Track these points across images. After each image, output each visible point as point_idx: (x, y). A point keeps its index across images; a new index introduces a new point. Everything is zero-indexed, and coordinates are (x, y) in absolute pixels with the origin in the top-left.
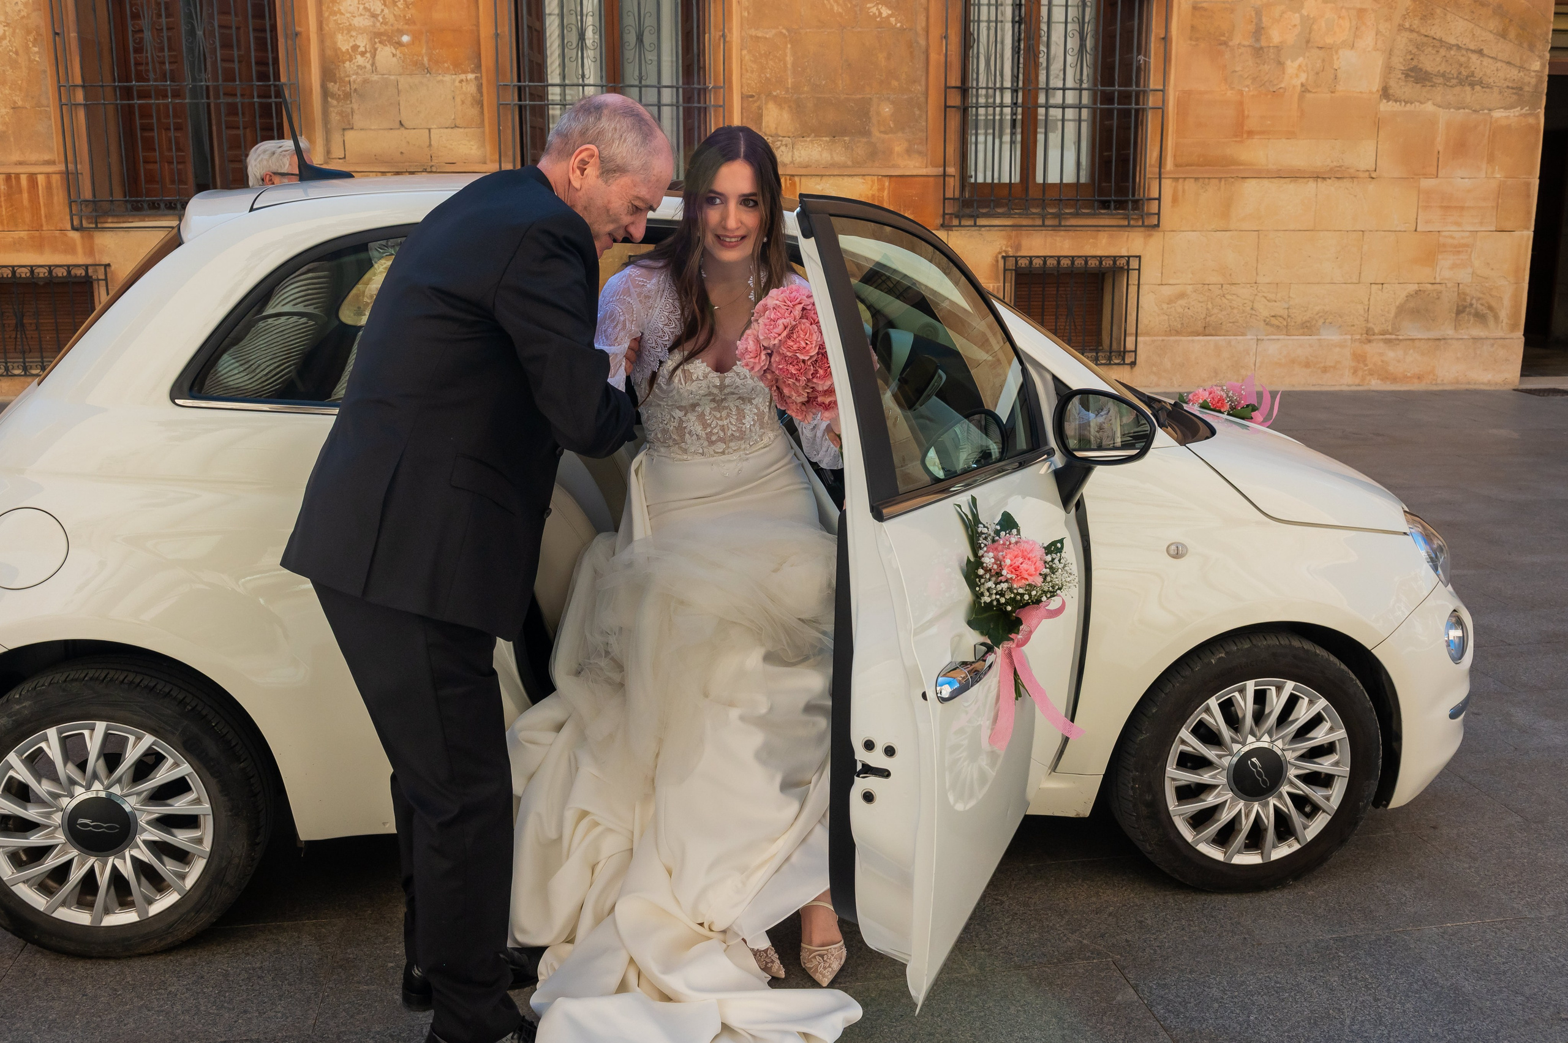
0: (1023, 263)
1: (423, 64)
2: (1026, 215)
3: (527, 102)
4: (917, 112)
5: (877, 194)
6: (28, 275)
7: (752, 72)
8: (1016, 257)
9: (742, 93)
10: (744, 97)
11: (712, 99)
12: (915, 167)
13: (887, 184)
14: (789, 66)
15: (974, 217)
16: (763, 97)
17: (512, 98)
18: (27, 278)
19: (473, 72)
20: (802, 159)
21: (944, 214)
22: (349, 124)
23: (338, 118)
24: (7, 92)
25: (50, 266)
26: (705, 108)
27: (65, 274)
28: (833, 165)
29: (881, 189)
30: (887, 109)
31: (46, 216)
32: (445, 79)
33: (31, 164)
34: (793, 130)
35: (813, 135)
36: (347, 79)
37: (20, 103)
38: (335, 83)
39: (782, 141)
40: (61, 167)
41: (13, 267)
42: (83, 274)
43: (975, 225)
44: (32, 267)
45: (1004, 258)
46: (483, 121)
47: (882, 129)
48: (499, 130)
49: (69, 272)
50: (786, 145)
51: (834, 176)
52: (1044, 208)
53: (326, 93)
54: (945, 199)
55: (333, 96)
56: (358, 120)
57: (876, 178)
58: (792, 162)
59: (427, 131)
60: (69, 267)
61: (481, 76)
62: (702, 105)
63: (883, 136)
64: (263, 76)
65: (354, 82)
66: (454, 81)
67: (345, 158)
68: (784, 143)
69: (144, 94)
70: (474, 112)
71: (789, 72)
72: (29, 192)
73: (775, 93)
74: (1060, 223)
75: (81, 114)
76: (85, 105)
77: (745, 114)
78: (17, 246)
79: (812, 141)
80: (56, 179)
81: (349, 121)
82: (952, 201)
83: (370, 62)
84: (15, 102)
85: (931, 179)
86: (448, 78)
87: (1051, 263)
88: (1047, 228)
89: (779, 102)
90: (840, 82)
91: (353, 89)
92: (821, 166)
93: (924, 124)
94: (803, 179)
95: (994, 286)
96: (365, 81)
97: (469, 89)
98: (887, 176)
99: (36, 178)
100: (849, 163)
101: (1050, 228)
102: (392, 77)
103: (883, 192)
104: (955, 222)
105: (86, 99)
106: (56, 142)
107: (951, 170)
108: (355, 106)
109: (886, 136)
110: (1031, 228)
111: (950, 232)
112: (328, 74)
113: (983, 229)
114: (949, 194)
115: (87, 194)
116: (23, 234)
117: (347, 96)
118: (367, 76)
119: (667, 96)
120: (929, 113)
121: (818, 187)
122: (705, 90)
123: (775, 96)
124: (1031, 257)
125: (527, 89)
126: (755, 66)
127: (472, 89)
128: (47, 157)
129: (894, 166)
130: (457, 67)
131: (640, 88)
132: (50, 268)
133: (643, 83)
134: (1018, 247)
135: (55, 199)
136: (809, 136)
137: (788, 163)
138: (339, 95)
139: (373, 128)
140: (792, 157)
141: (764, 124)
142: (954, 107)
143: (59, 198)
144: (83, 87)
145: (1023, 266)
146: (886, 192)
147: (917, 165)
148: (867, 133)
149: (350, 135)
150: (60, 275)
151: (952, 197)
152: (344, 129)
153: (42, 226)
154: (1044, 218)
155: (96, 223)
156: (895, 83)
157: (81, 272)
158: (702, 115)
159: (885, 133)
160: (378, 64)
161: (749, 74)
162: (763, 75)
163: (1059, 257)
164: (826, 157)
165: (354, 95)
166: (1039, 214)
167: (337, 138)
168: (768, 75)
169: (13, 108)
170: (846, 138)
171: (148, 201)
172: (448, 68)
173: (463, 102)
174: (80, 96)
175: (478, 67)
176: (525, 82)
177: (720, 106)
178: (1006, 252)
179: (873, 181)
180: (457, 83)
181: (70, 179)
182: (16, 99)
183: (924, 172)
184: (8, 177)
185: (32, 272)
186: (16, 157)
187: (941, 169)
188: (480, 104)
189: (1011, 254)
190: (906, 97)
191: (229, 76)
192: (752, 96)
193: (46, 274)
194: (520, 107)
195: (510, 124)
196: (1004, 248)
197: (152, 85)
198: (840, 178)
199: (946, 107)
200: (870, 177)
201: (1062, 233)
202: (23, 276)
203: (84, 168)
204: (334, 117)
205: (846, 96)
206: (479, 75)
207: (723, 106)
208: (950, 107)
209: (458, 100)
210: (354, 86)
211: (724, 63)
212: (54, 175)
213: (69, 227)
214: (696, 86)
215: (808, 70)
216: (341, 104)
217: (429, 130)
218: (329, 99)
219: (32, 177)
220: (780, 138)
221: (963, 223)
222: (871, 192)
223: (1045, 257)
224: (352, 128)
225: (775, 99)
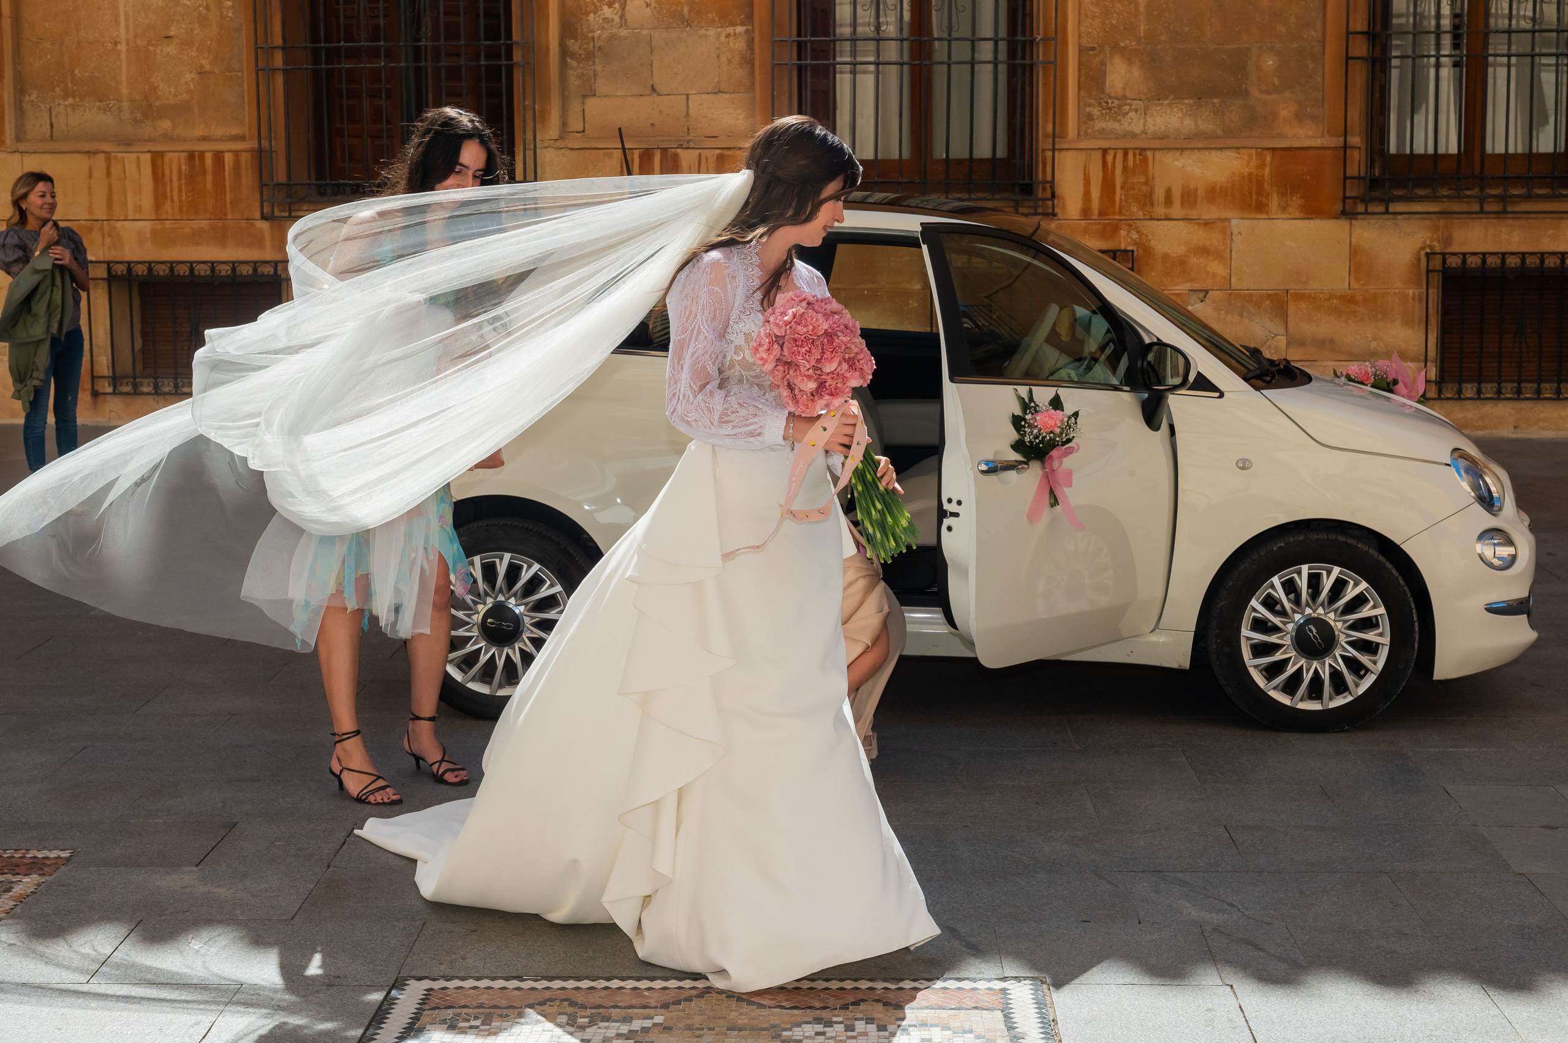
0: (1454, 262)
1: (682, 15)
2: (1458, 198)
3: (808, 62)
4: (1311, 66)
5: (1255, 171)
6: (208, 273)
7: (1093, 18)
8: (1444, 255)
9: (1080, 45)
10: (1082, 51)
11: (1040, 54)
12: (1307, 136)
13: (1269, 159)
14: (1142, 9)
15: (1387, 201)
16: (1107, 49)
17: (790, 56)
18: (207, 276)
19: (743, 24)
20: (1157, 128)
21: (1345, 198)
22: (591, 90)
23: (577, 82)
24: (194, 54)
25: (234, 263)
26: (1032, 66)
27: (251, 272)
28: (1198, 135)
29: (1262, 166)
30: (1270, 62)
31: (231, 202)
32: (708, 33)
33: (216, 140)
34: (1145, 91)
35: (1172, 96)
36: (590, 35)
37: (207, 68)
38: (576, 40)
39: (1130, 105)
40: (254, 144)
41: (191, 263)
42: (272, 272)
43: (1387, 212)
44: (212, 263)
45: (1427, 255)
46: (754, 84)
47: (1264, 88)
48: (773, 95)
49: (255, 270)
50: (1136, 111)
51: (1199, 149)
52: (1482, 189)
53: (564, 52)
54: (1345, 178)
55: (573, 55)
56: (601, 86)
57: (1253, 151)
58: (1144, 132)
59: (684, 97)
60: (255, 264)
61: (753, 30)
62: (1028, 61)
63: (1264, 96)
64: (493, 33)
65: (599, 38)
66: (719, 35)
67: (584, 131)
68: (1133, 107)
69: (353, 54)
70: (741, 73)
71: (1142, 17)
72: (214, 174)
73: (1122, 44)
74: (1505, 208)
75: (279, 80)
76: (284, 70)
77: (1083, 72)
78: (196, 237)
79: (1170, 105)
80: (245, 158)
81: (590, 86)
82: (1356, 181)
83: (619, 13)
84: (202, 66)
85: (1329, 152)
86: (711, 32)
87: (1493, 262)
88: (1488, 216)
89: (1129, 55)
90: (1209, 28)
91: (597, 46)
92: (1182, 137)
93: (1320, 80)
94: (1158, 154)
95: (1414, 293)
96: (612, 37)
97: (737, 46)
98: (1269, 149)
99: (223, 157)
100: (1219, 132)
101: (1493, 216)
102: (645, 32)
103: (1264, 170)
104: (1361, 208)
105: (285, 63)
106: (248, 113)
107: (1355, 140)
108: (599, 68)
109: (1270, 97)
110: (1466, 216)
111: (1354, 222)
112: (568, 29)
113: (1400, 217)
114: (1352, 171)
115: (281, 176)
116: (204, 223)
117: (590, 56)
118: (614, 30)
119: (986, 50)
120: (1327, 67)
121: (1177, 163)
122: (1032, 42)
123: (1124, 48)
124: (1464, 254)
125: (809, 45)
126: (1096, 10)
127: (740, 44)
128: (234, 131)
129: (1280, 136)
130: (725, 19)
131: (949, 41)
133: (954, 35)
134: (1448, 241)
135: (244, 181)
136: (1166, 99)
137: (1139, 132)
138: (580, 55)
139: (619, 94)
140: (1144, 125)
141: (1107, 83)
142: (1358, 58)
143: (248, 179)
144: (283, 48)
145: (1474, 265)
146: (1267, 171)
147: (1310, 133)
148: (1243, 93)
149: (592, 103)
150: (244, 273)
151: (1357, 175)
152: (584, 97)
153: (226, 214)
154: (1482, 200)
155: (290, 211)
156: (1282, 29)
157: (268, 270)
158: (1027, 75)
159: (1268, 92)
160: (628, 16)
161: (1089, 21)
162: (1107, 22)
163: (1504, 254)
164: (1189, 124)
165: (598, 54)
166: (1475, 197)
167: (575, 107)
168: (1114, 22)
169: (199, 73)
170: (1215, 101)
171: (351, 185)
172: (713, 20)
173: (729, 61)
174: (278, 60)
175: (749, 18)
176: (806, 37)
177: (1050, 63)
178: (1430, 247)
179: (1250, 156)
180: (723, 39)
181: (262, 158)
182: (203, 62)
183: (1317, 142)
184: (191, 155)
185: (213, 269)
186: (199, 131)
187: (1342, 139)
188: (751, 63)
189: (1438, 249)
190: (1295, 45)
191: (452, 33)
192: (1093, 49)
193: (229, 272)
194: (800, 67)
195: (786, 88)
196: (1428, 243)
197: (363, 46)
198: (1206, 152)
199: (1348, 58)
200: (1245, 151)
201: (1510, 222)
202: (202, 273)
203: (279, 145)
204: (574, 81)
205: (1215, 46)
206: (750, 28)
207: (1055, 63)
208: (1352, 58)
209: (724, 59)
210: (598, 44)
211: (1056, 8)
212: (243, 153)
213: (258, 215)
214: (1019, 38)
215: (1167, 14)
216: (581, 65)
217: (687, 96)
218: (569, 60)
219: (218, 156)
220: (1129, 101)
221: (1370, 209)
222: (1247, 170)
223: (1484, 254)
224: (594, 95)
225: (1124, 52)
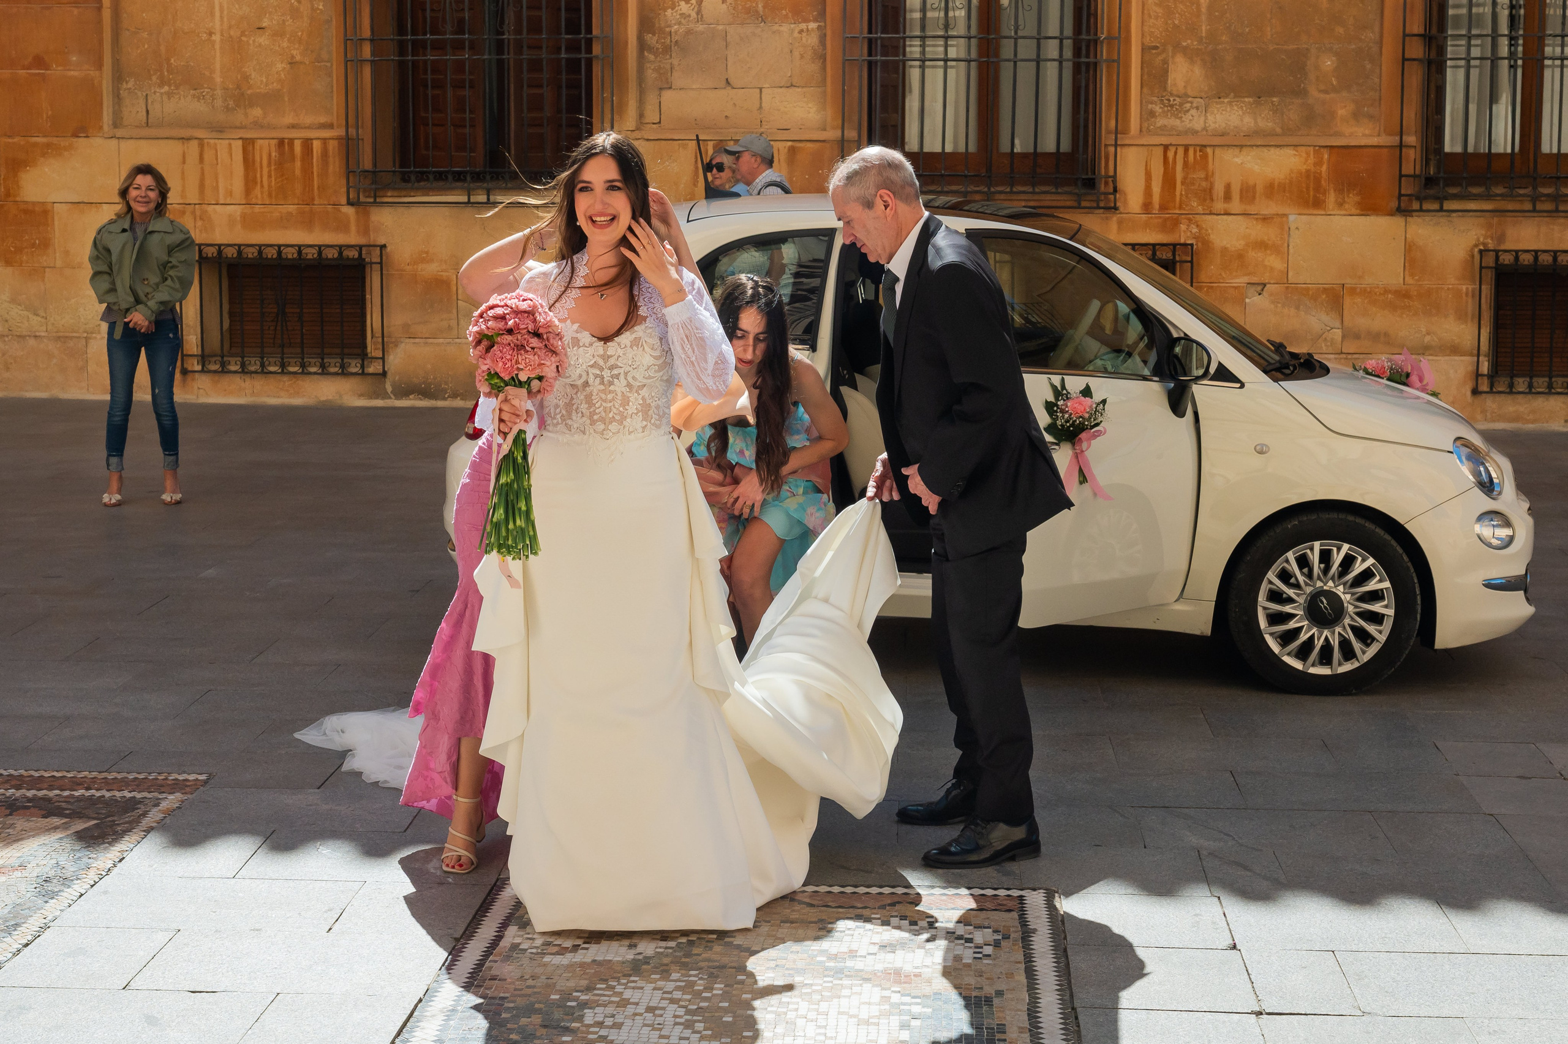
0: (1507, 259)
1: (757, 12)
2: (1509, 196)
3: (879, 58)
4: (1369, 66)
5: (1313, 169)
6: (295, 256)
7: (1157, 18)
8: (1497, 252)
9: (1143, 44)
10: (1145, 49)
11: (1104, 53)
12: (1364, 135)
13: (1326, 156)
14: (1204, 10)
15: (1441, 199)
16: (1170, 48)
17: (861, 52)
18: (293, 259)
19: (815, 20)
20: (1217, 126)
21: (1400, 195)
22: (668, 83)
23: (654, 75)
24: (285, 44)
25: (320, 247)
26: (1095, 64)
27: (336, 256)
28: (1257, 133)
29: (1319, 163)
30: (1328, 63)
31: (319, 187)
32: (782, 29)
33: (305, 128)
34: (1206, 89)
35: (1232, 94)
36: (668, 29)
37: (298, 58)
38: (654, 34)
39: (1192, 103)
40: (341, 132)
41: (279, 246)
42: (356, 256)
43: (1441, 210)
44: (300, 246)
45: (1481, 252)
46: (824, 80)
47: (1322, 87)
48: (844, 90)
49: (341, 253)
50: (1197, 108)
51: (1257, 146)
52: (1535, 188)
53: (642, 46)
54: (1401, 176)
55: (651, 49)
56: (678, 79)
57: (1312, 148)
58: (1205, 129)
59: (758, 90)
60: (341, 248)
61: (825, 27)
62: (1092, 60)
63: (1322, 96)
64: (573, 27)
65: (676, 32)
66: (792, 31)
67: (660, 122)
68: (1195, 105)
69: (439, 46)
70: (813, 68)
71: (1203, 18)
72: (303, 160)
73: (1184, 44)
74: (1557, 208)
75: (367, 71)
76: (372, 62)
77: (1146, 70)
78: (284, 222)
79: (1230, 103)
80: (333, 145)
81: (667, 79)
82: (1412, 179)
83: (696, 9)
84: (293, 57)
85: (1385, 150)
86: (785, 28)
87: (1545, 259)
88: (1541, 214)
89: (1190, 54)
90: (1269, 29)
91: (674, 41)
92: (1242, 134)
93: (1377, 80)
94: (1218, 151)
95: (1467, 289)
96: (689, 32)
97: (809, 42)
98: (1327, 146)
99: (312, 144)
100: (1278, 130)
101: (1545, 214)
102: (720, 27)
103: (1321, 167)
104: (1416, 205)
105: (373, 54)
106: (336, 103)
107: (1411, 139)
108: (675, 62)
109: (1327, 96)
110: (1519, 214)
111: (1409, 219)
112: (646, 24)
113: (1454, 215)
114: (1408, 169)
115: (367, 163)
116: (292, 208)
117: (667, 50)
118: (691, 26)
119: (1052, 49)
120: (1384, 68)
121: (1236, 160)
122: (1096, 41)
123: (1186, 48)
124: (1517, 252)
125: (879, 42)
126: (1160, 11)
127: (813, 40)
128: (323, 119)
129: (1337, 134)
130: (798, 14)
131: (1016, 39)
132: (320, 248)
133: (1020, 33)
134: (1501, 238)
135: (331, 168)
136: (1227, 96)
137: (1200, 129)
138: (657, 49)
139: (694, 87)
140: (1205, 122)
141: (1169, 81)
142: (1414, 60)
143: (335, 165)
144: (372, 40)
145: (1526, 263)
146: (1324, 168)
147: (1367, 132)
148: (1301, 93)
149: (667, 95)
150: (330, 256)
151: (1412, 172)
152: (661, 89)
153: (313, 199)
154: (1534, 199)
155: (375, 197)
156: (1340, 30)
157: (353, 254)
158: (1091, 72)
159: (1326, 92)
160: (704, 12)
161: (1152, 21)
162: (1169, 22)
163: (1555, 252)
164: (1248, 122)
165: (674, 49)
166: (1528, 196)
167: (651, 99)
168: (1177, 22)
169: (290, 63)
170: (1275, 99)
171: (434, 172)
172: (786, 16)
173: (802, 57)
174: (367, 51)
175: (822, 15)
176: (876, 33)
177: (1114, 61)
178: (1484, 244)
179: (1308, 154)
180: (796, 34)
181: (349, 145)
182: (294, 52)
183: (1375, 141)
184: (281, 142)
185: (300, 252)
186: (289, 119)
187: (1398, 138)
188: (823, 58)
189: (1491, 246)
190: (1354, 46)
191: (535, 27)
192: (1156, 48)
193: (315, 256)
194: (870, 63)
195: (856, 83)
196: (1481, 240)
197: (448, 39)
198: (1265, 150)
199: (1404, 60)
200: (1303, 149)
201: (1562, 220)
202: (290, 256)
203: (366, 133)
204: (650, 74)
205: (1276, 46)
206: (822, 24)
207: (1118, 61)
208: (1408, 60)
209: (796, 54)
210: (675, 38)
211: (1120, 9)
212: (331, 142)
213: (344, 201)
214: (1084, 37)
215: (1228, 15)
216: (658, 59)
217: (761, 89)
218: (646, 54)
219: (307, 144)
220: (1190, 99)
221: (1425, 207)
222: (1305, 167)
223: (1536, 252)
224: (670, 88)
225: (1185, 51)
